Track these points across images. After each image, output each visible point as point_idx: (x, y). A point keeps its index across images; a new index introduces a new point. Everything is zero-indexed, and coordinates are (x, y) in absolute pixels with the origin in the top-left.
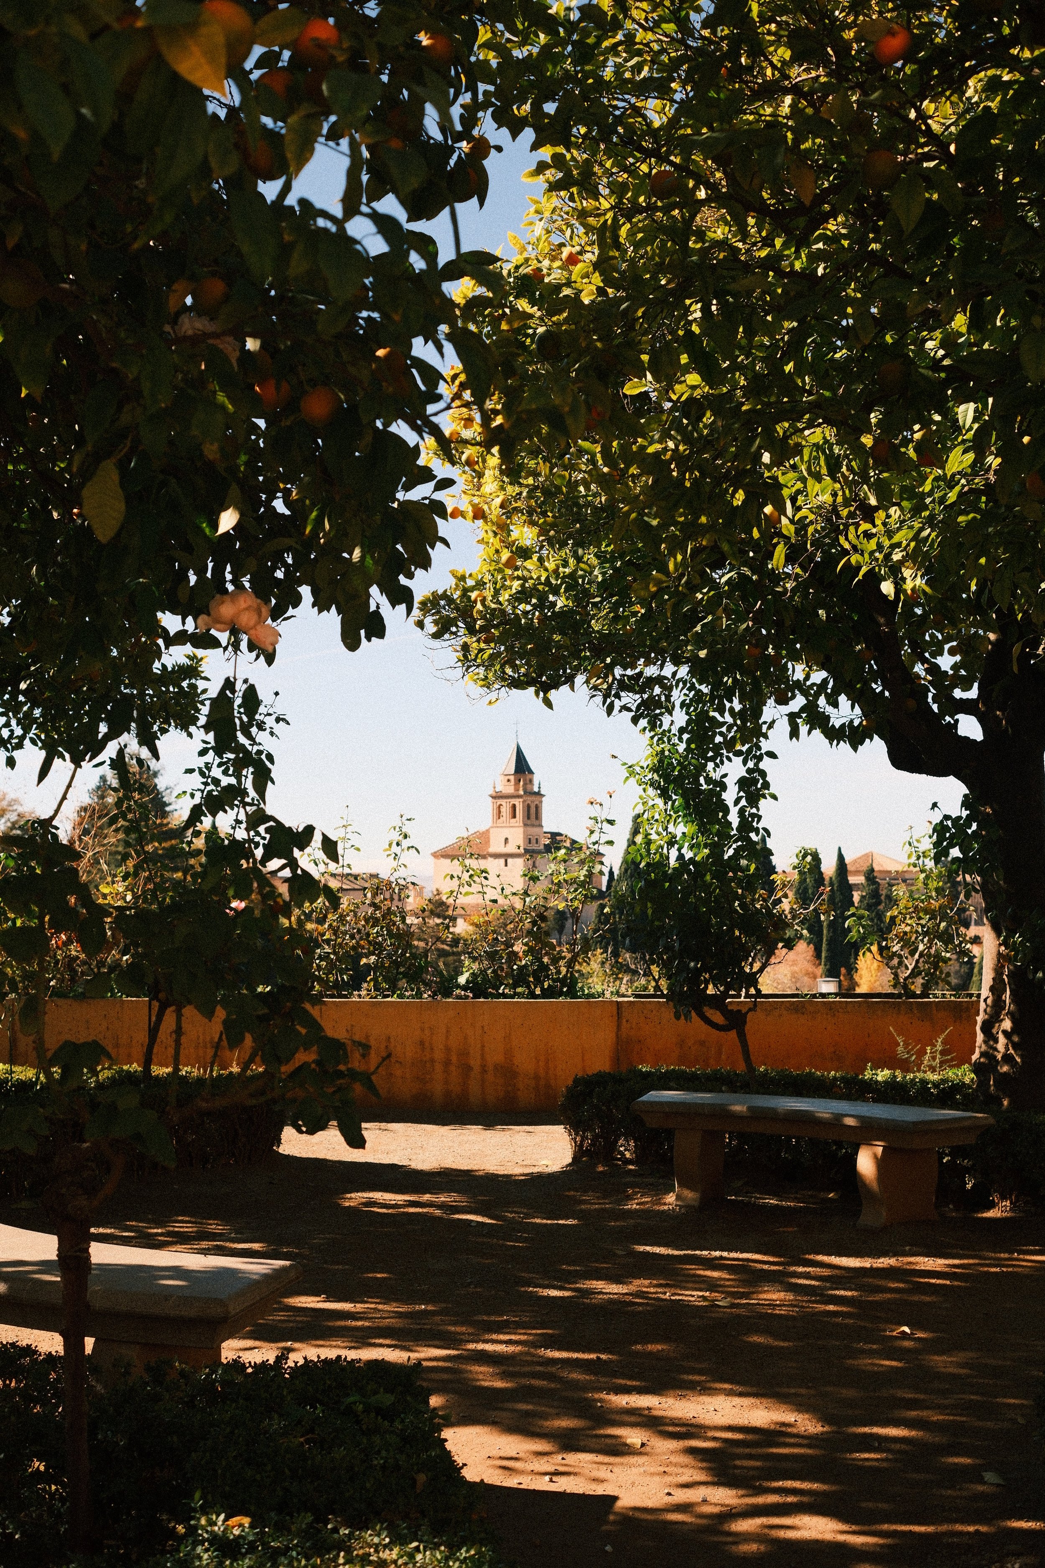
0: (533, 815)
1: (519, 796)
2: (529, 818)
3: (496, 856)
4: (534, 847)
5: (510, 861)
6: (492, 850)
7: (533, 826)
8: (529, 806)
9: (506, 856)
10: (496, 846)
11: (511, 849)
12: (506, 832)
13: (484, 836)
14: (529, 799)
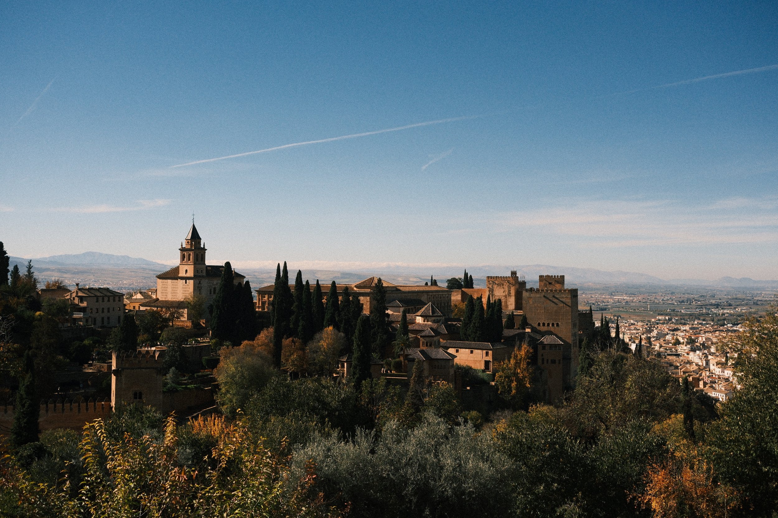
0: (200, 259)
1: (192, 250)
2: (197, 260)
3: (182, 278)
4: (200, 274)
5: (187, 281)
6: (180, 275)
7: (200, 264)
8: (197, 255)
9: (186, 279)
10: (182, 274)
11: (188, 275)
12: (186, 267)
13: (177, 270)
14: (197, 252)
